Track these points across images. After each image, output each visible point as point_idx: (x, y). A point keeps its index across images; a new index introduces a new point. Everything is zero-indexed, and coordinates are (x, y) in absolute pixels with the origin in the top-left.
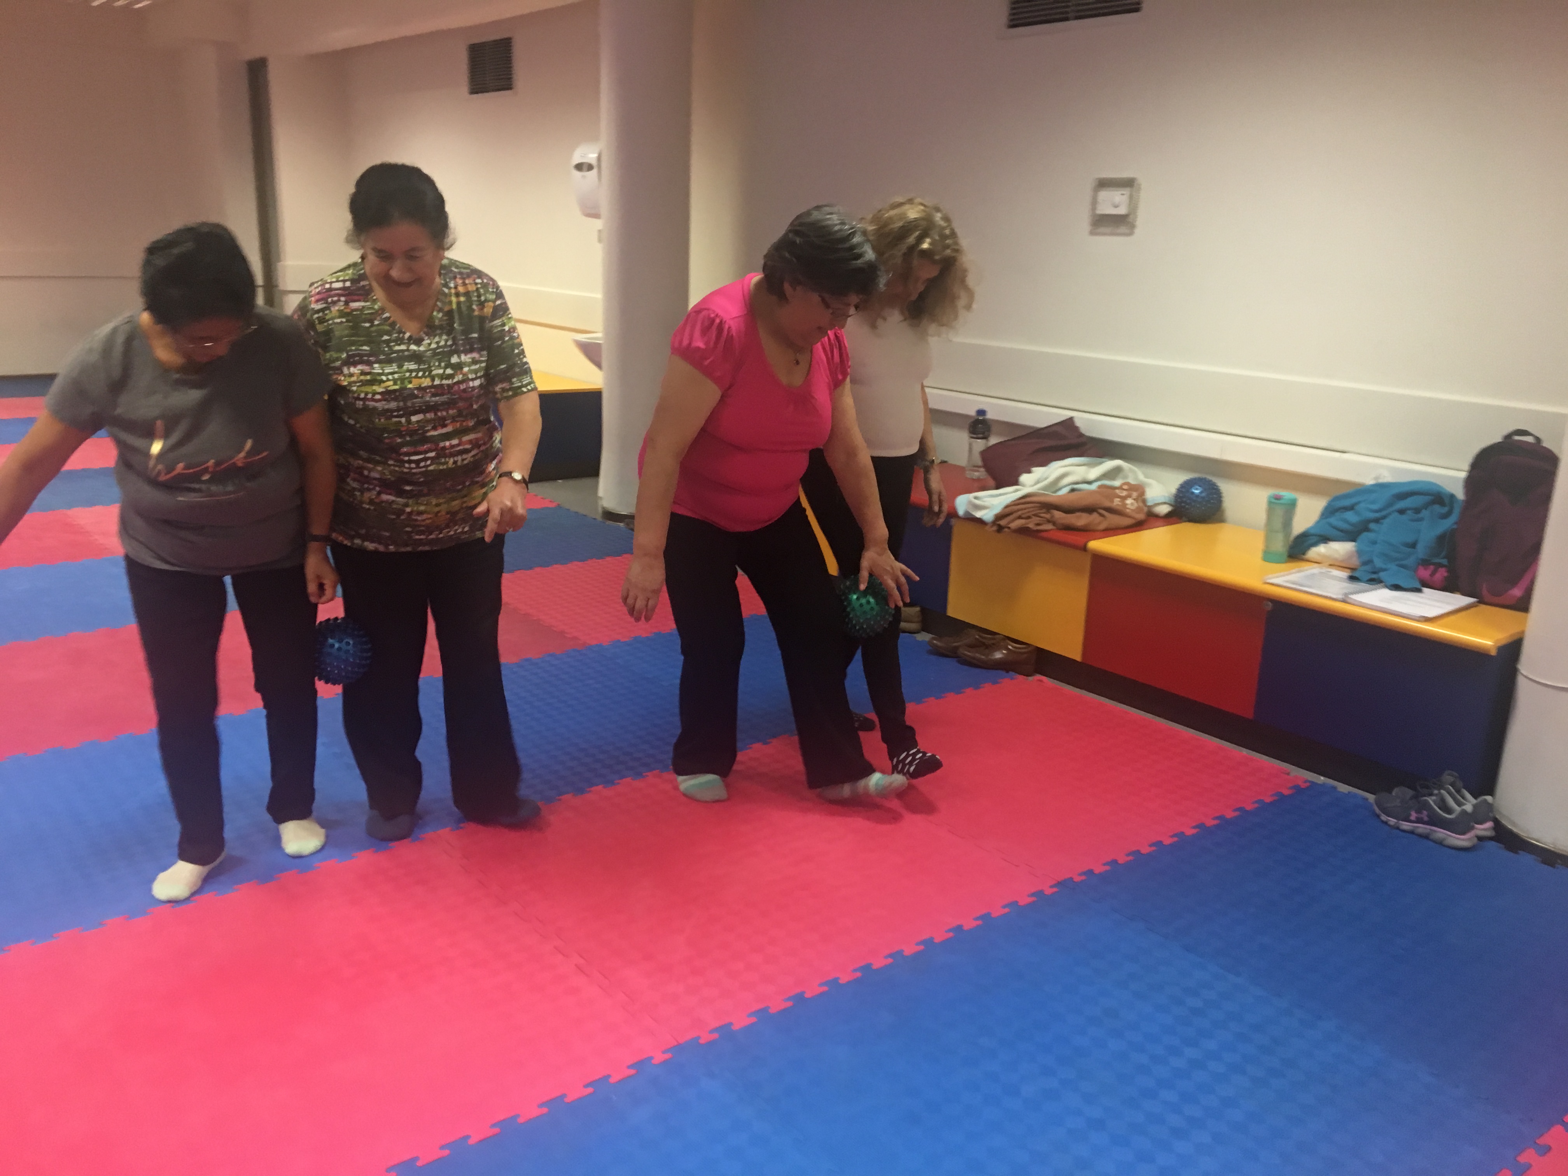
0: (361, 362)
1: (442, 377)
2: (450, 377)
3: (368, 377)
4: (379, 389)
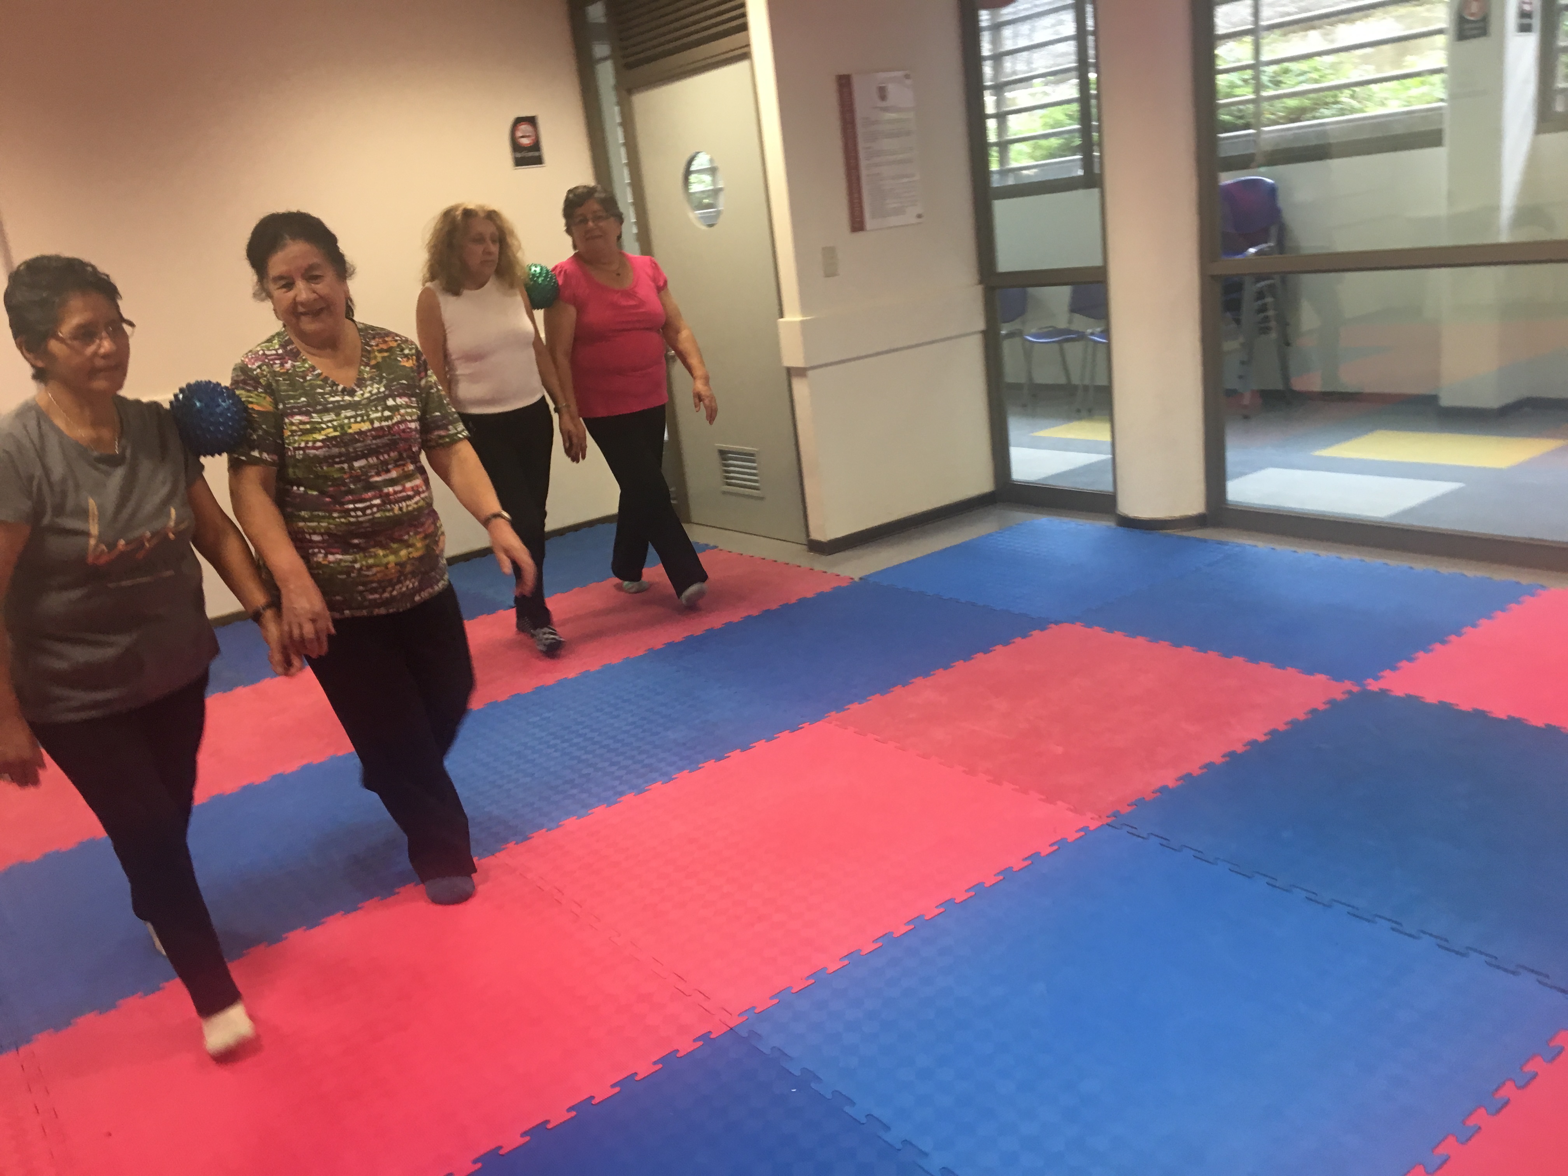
0: (300, 413)
3: (308, 426)
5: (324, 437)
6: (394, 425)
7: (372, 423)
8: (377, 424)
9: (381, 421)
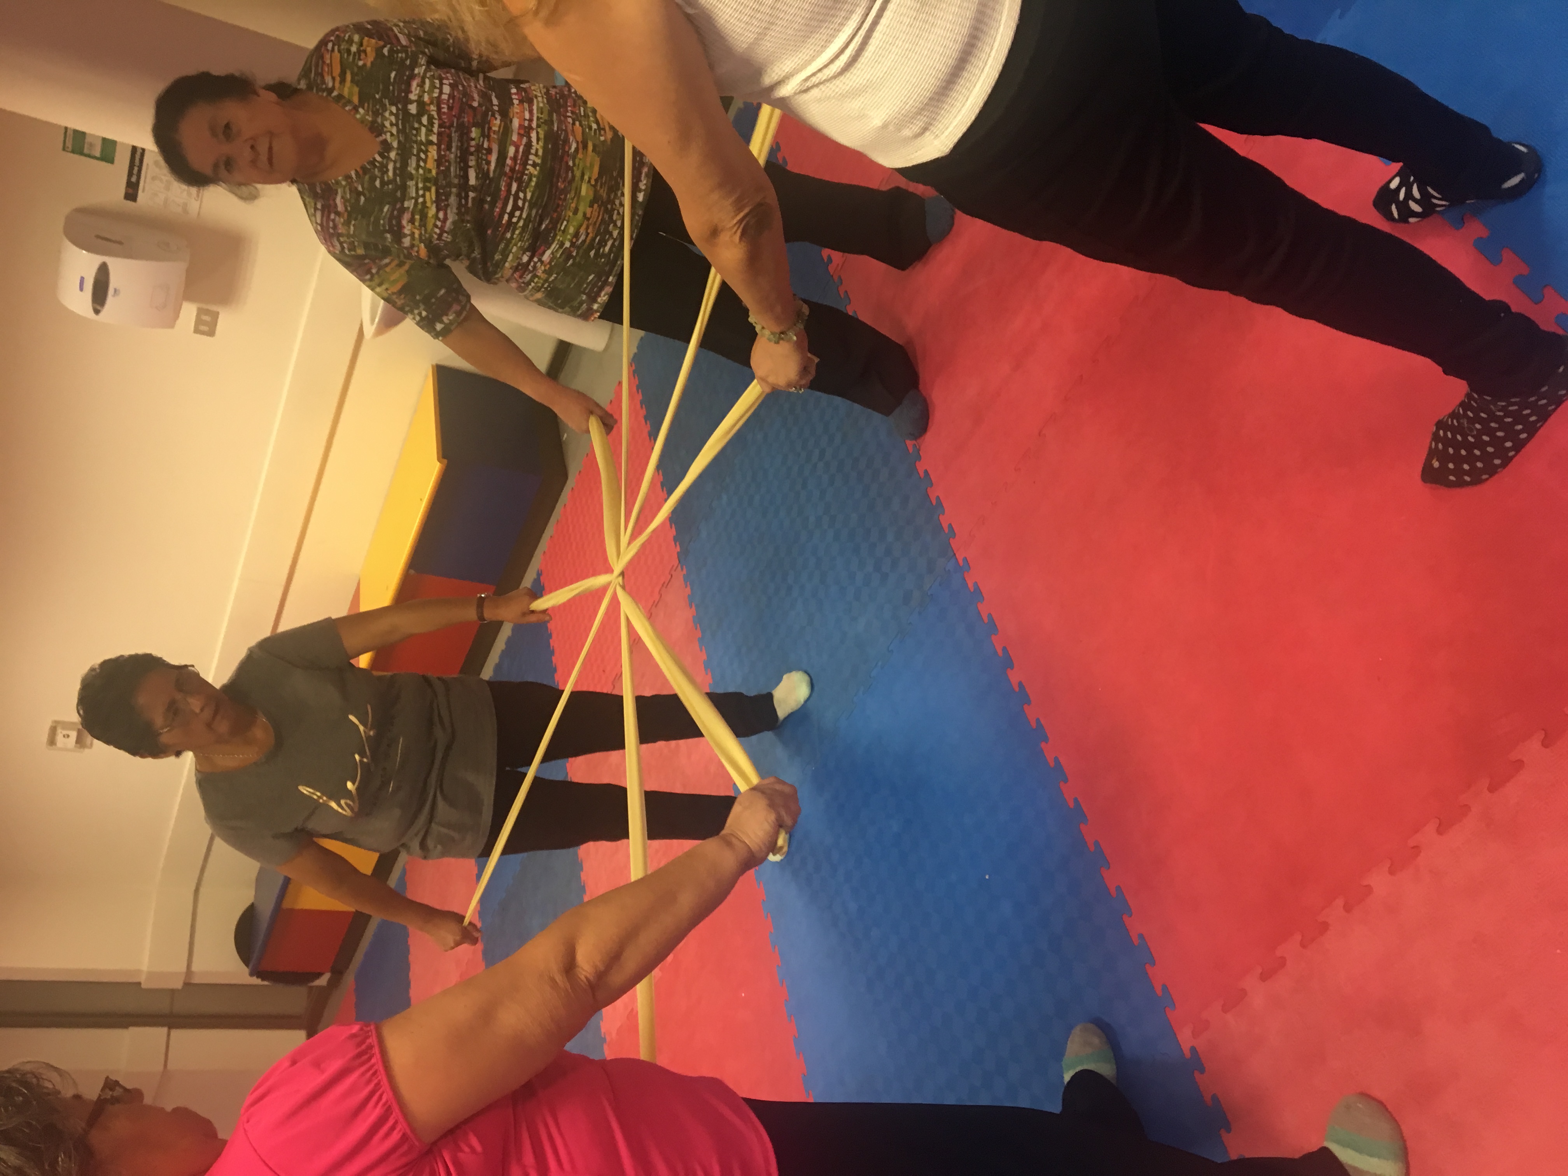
0: (399, 218)
1: (430, 131)
2: (431, 119)
3: (417, 217)
4: (432, 211)
5: (434, 205)
6: (440, 118)
7: (431, 143)
8: (434, 138)
9: (432, 131)
